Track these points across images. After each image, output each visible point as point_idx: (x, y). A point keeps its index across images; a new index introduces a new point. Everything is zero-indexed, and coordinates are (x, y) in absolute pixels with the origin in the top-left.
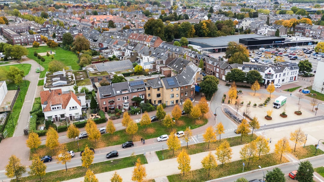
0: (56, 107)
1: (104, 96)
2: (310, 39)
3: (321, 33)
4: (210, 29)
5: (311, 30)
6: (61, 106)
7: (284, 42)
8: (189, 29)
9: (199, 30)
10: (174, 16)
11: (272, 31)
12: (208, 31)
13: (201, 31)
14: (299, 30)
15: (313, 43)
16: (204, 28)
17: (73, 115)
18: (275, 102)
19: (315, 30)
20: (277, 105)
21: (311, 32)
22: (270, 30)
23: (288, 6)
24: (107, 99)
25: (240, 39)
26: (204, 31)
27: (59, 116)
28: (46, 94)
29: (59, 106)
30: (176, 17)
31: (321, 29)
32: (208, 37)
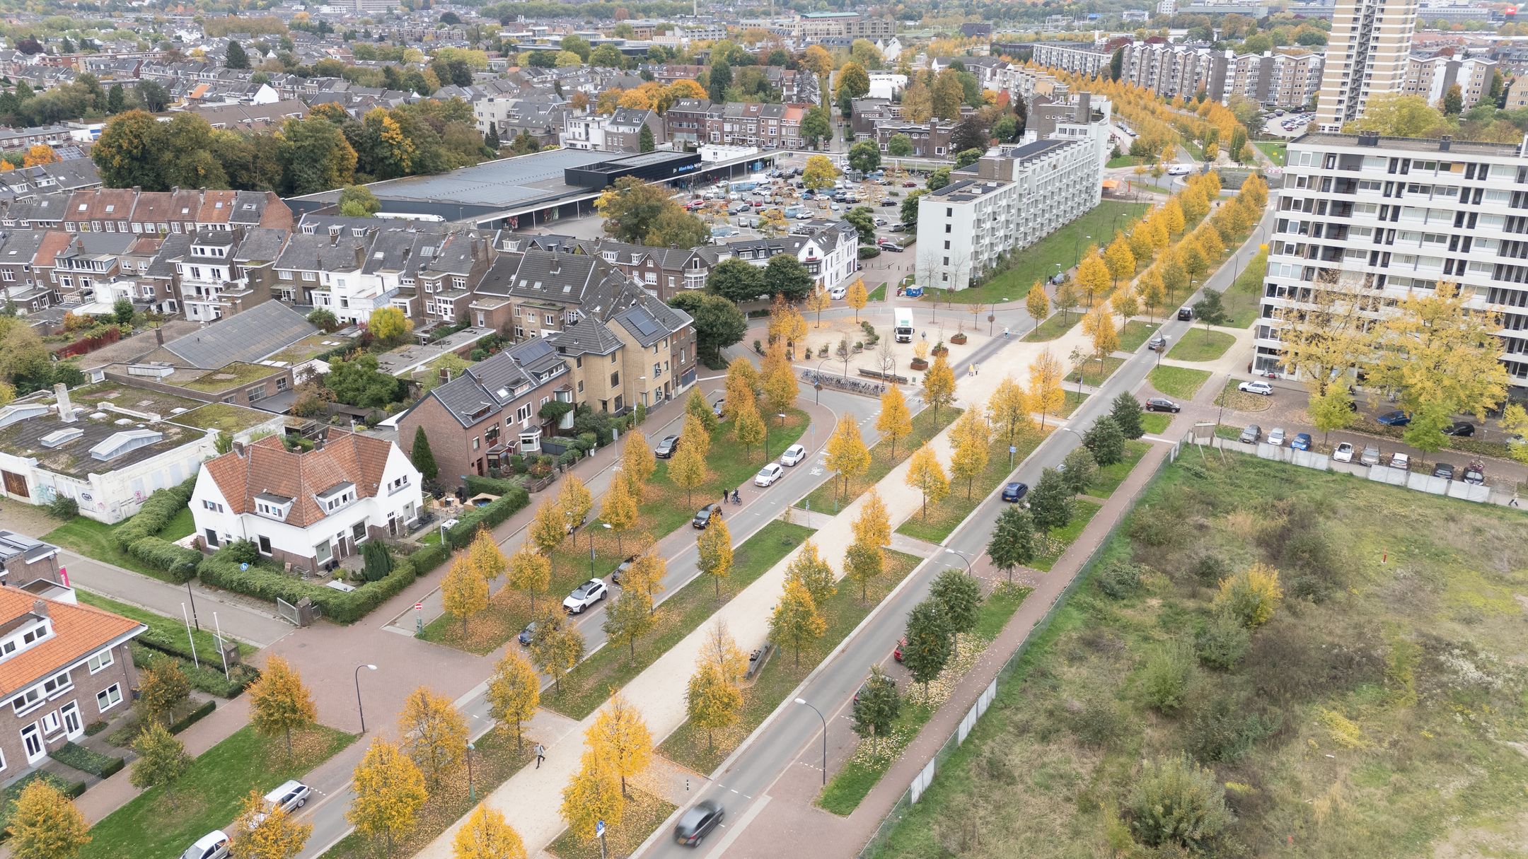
0: (339, 495)
1: (474, 417)
2: (751, 153)
3: (758, 128)
4: (417, 142)
5: (725, 120)
6: (352, 488)
7: (700, 169)
8: (329, 149)
9: (372, 148)
10: (88, 96)
11: (623, 133)
12: (410, 150)
13: (383, 152)
14: (685, 124)
15: (766, 163)
16: (392, 138)
17: (399, 513)
18: (899, 325)
19: (739, 122)
20: (908, 331)
21: (727, 127)
22: (613, 129)
23: (525, 33)
24: (483, 425)
25: (566, 171)
26: (396, 152)
27: (349, 533)
28: (233, 468)
29: (346, 491)
30: (100, 100)
31: (754, 115)
32: (415, 178)
